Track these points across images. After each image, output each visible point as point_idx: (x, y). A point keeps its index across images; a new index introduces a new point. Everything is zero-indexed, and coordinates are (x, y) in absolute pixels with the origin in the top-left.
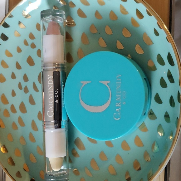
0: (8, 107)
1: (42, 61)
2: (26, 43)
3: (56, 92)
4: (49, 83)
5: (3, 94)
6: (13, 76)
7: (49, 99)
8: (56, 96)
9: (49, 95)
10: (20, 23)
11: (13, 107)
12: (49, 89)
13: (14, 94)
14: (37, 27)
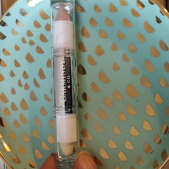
0: (8, 105)
1: (53, 47)
2: (24, 41)
3: (68, 78)
4: (61, 69)
5: (2, 93)
6: (12, 74)
7: (61, 84)
8: (69, 81)
9: (61, 80)
10: (17, 21)
11: (13, 105)
12: (61, 74)
13: (13, 92)
14: (34, 24)
